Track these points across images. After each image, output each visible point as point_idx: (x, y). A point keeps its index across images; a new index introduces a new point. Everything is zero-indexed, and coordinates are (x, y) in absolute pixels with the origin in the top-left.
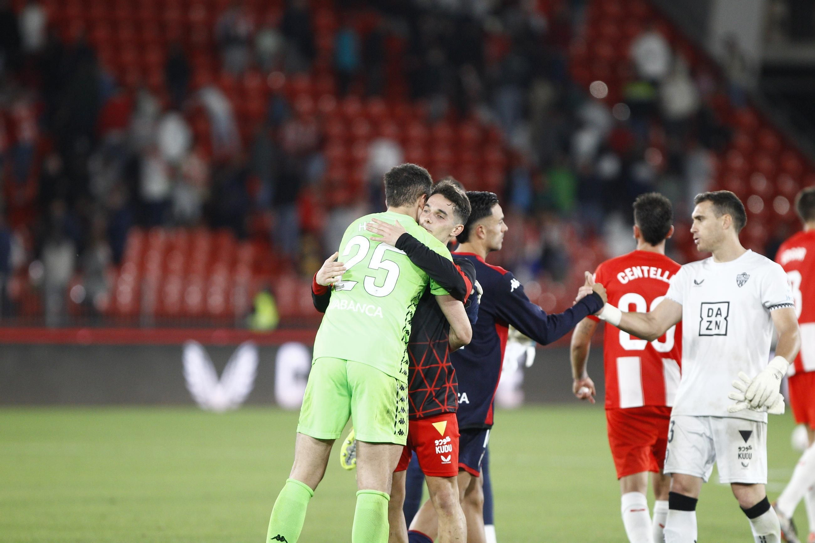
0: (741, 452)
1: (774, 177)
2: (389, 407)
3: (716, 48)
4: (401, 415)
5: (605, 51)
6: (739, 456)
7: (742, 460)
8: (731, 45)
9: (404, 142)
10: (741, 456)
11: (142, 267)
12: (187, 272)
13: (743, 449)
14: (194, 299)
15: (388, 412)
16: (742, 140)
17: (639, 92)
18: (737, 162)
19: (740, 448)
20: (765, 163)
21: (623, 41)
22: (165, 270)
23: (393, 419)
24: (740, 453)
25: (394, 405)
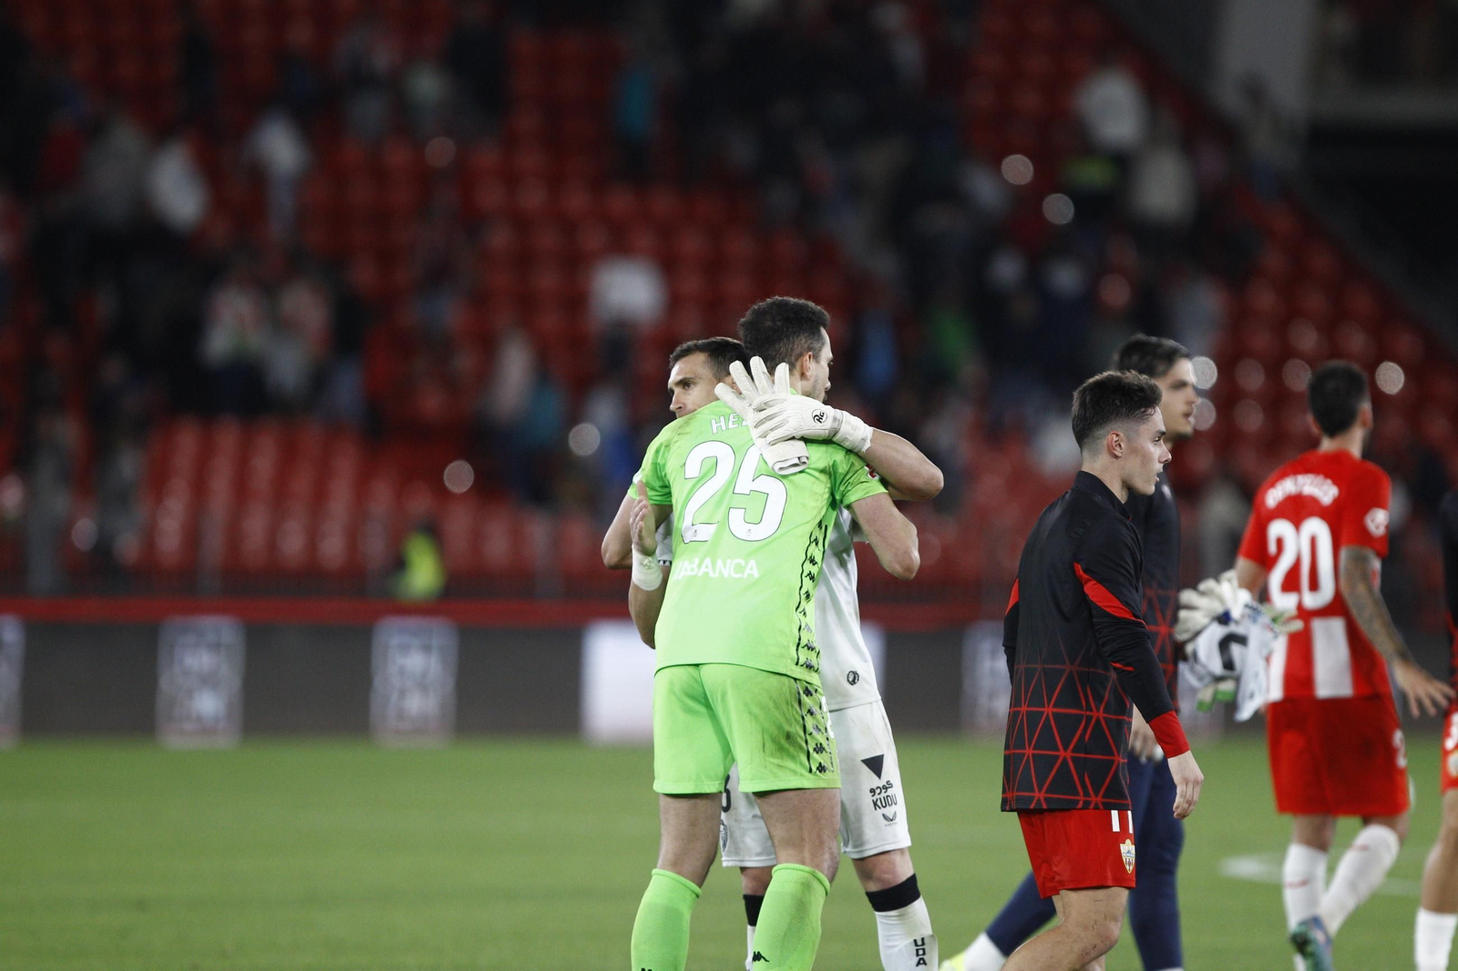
0: (877, 796)
1: (1330, 328)
2: (787, 728)
3: (1228, 98)
4: (816, 739)
5: (1029, 100)
6: (875, 804)
7: (883, 811)
8: (1255, 92)
9: (668, 265)
10: (879, 803)
11: (200, 488)
12: (280, 496)
13: (878, 791)
14: (293, 543)
15: (788, 736)
16: (1273, 260)
17: (1092, 174)
18: (1265, 299)
19: (872, 791)
20: (1315, 301)
21: (1062, 84)
22: (241, 490)
23: (801, 748)
24: (875, 798)
25: (798, 723)
